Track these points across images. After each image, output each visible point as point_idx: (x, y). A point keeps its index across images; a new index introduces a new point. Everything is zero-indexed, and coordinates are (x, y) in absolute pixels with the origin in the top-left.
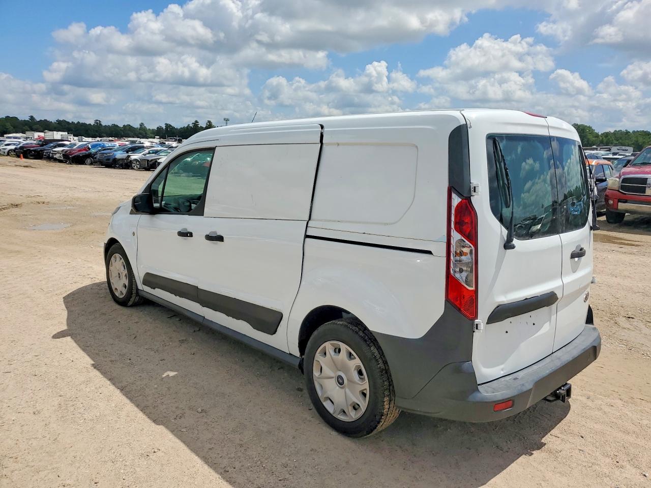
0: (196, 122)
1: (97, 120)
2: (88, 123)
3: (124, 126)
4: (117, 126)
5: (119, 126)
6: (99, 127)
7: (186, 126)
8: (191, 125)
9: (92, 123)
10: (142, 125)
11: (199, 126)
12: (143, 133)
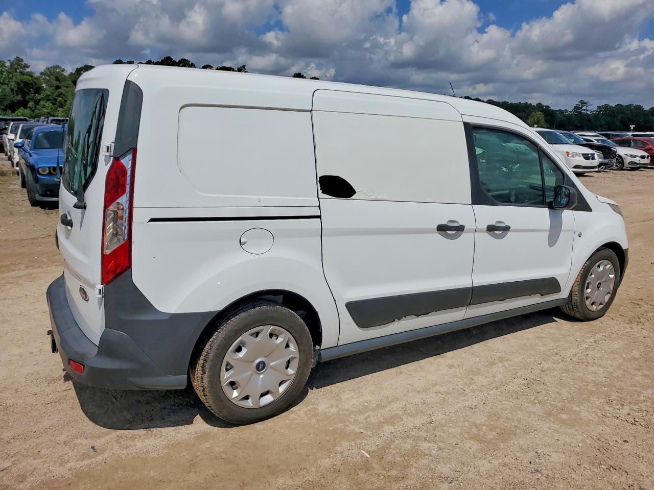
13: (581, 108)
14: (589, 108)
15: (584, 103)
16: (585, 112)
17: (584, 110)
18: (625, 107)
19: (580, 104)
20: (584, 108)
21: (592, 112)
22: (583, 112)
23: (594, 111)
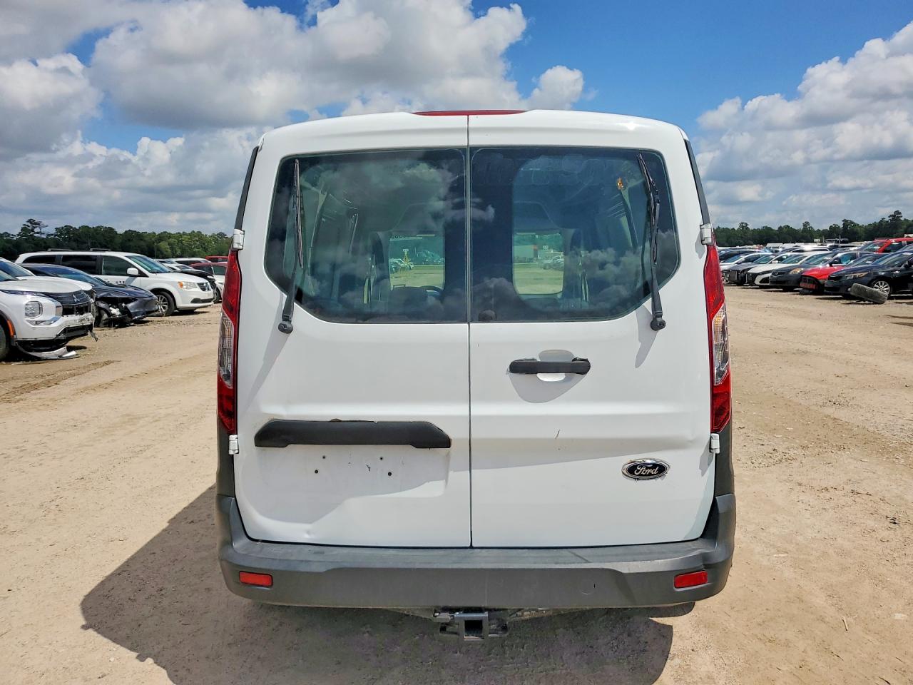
0: (898, 212)
1: (743, 223)
2: (730, 227)
3: (780, 228)
4: (770, 229)
5: (773, 228)
6: (746, 233)
7: (878, 221)
8: (887, 219)
9: (736, 227)
10: (806, 224)
11: (902, 219)
12: (807, 235)
13: (32, 230)
14: (43, 230)
15: (36, 224)
16: (39, 235)
17: (38, 233)
18: (92, 230)
19: (29, 224)
20: (36, 230)
21: (49, 235)
22: (36, 235)
23: (52, 235)
